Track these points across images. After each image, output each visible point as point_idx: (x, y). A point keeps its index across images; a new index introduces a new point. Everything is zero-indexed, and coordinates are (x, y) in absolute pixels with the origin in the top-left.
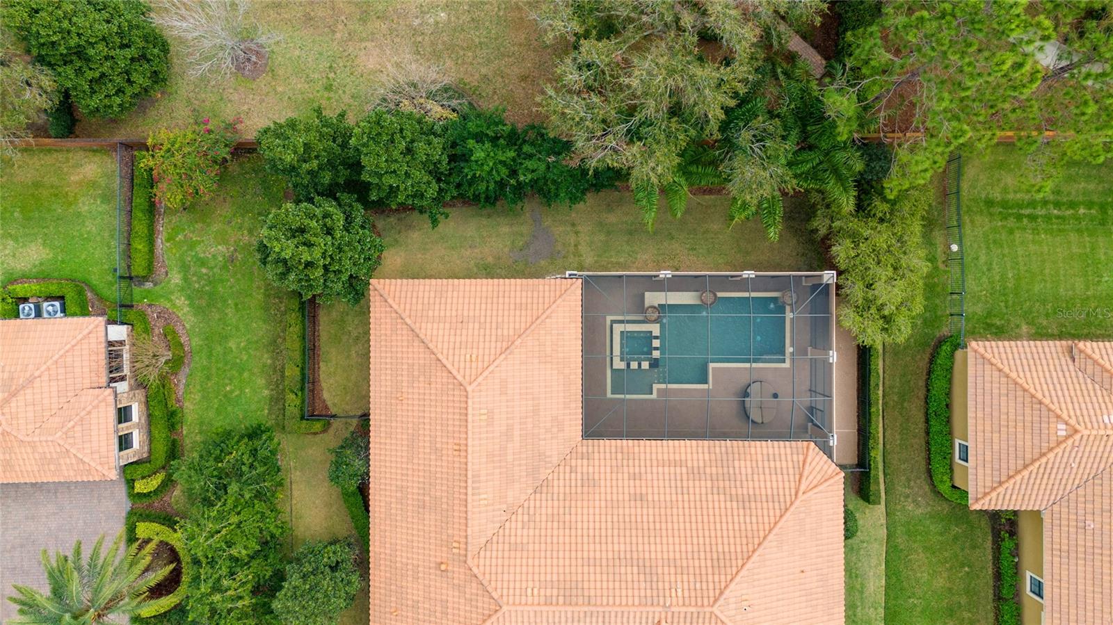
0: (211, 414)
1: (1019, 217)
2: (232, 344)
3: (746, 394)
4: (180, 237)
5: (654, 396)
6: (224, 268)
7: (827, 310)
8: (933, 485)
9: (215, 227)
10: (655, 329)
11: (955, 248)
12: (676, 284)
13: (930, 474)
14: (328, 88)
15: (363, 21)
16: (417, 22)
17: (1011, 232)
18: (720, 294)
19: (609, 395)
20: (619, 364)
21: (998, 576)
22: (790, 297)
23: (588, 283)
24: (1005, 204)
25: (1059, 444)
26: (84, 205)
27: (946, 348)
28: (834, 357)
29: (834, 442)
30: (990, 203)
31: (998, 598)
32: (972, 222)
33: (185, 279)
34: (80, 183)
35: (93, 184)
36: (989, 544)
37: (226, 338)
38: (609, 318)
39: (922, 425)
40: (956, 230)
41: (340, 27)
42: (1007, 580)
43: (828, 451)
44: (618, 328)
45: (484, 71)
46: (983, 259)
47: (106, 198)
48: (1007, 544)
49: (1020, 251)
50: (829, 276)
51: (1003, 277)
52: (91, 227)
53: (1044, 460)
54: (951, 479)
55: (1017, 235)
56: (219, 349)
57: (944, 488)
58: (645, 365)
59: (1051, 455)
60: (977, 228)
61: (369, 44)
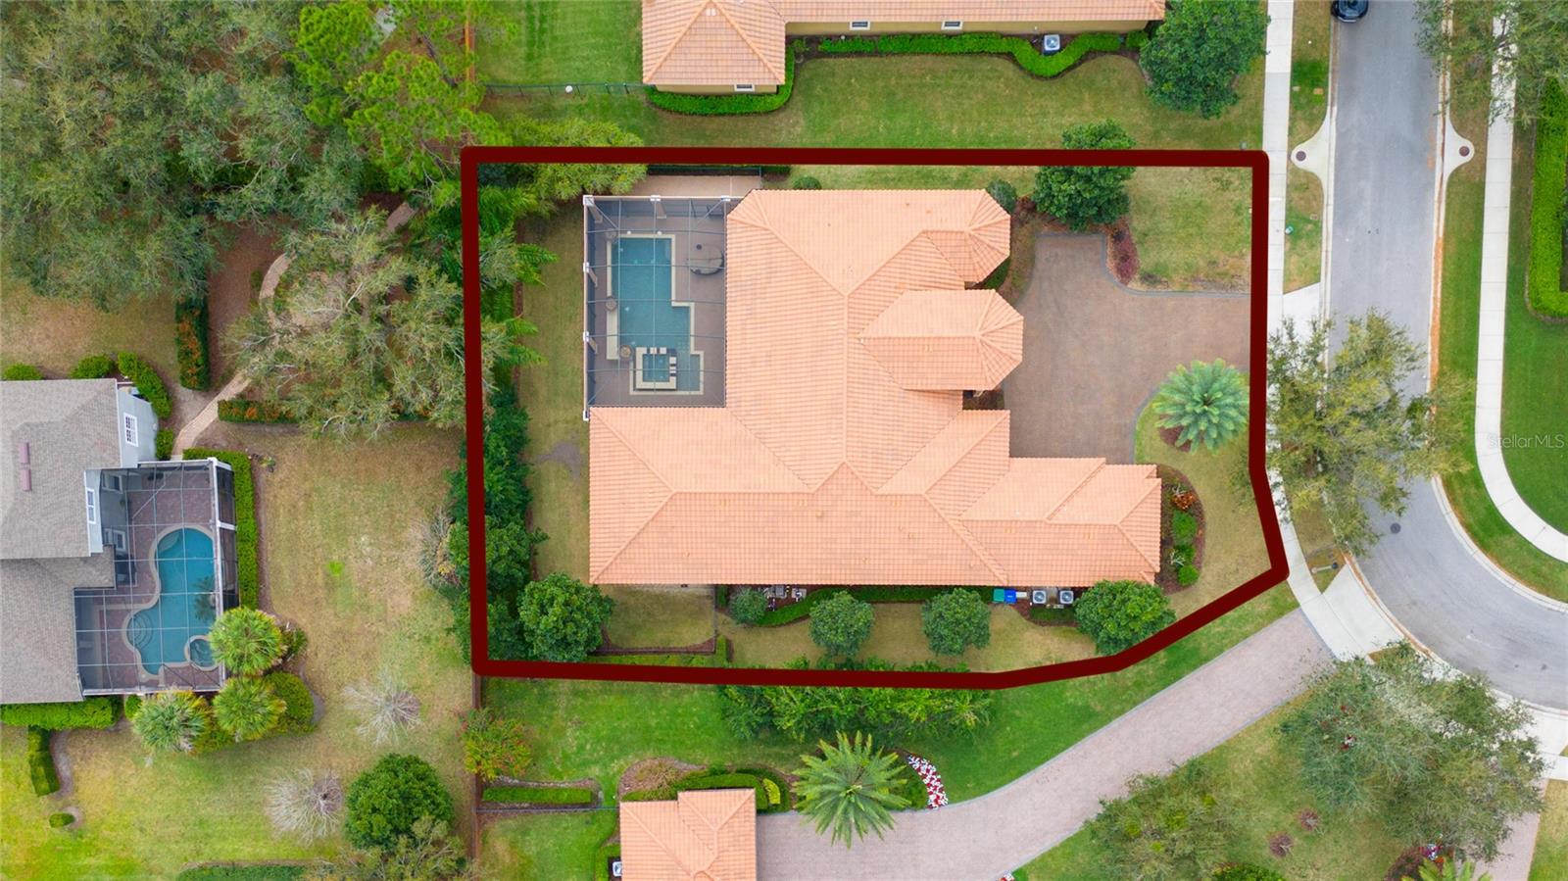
0: (714, 741)
1: (542, 31)
2: (653, 723)
3: (698, 273)
4: (559, 768)
5: (701, 353)
6: (586, 730)
7: (616, 202)
8: (780, 109)
9: (550, 738)
10: (641, 351)
11: (569, 89)
12: (597, 328)
13: (768, 113)
14: (428, 640)
15: (368, 608)
16: (369, 561)
17: (555, 39)
18: (609, 293)
19: (701, 392)
20: (672, 383)
21: (859, 54)
22: (609, 234)
23: (594, 402)
24: (531, 44)
25: (722, 14)
26: (531, 849)
27: (656, 99)
28: (655, 198)
29: (727, 198)
30: (529, 57)
31: (877, 53)
32: (546, 72)
33: (596, 762)
34: (512, 854)
35: (513, 844)
36: (831, 61)
37: (648, 729)
38: (632, 392)
39: (726, 119)
40: (554, 90)
41: (374, 628)
42: (859, 46)
43: (735, 203)
44: (641, 384)
45: (412, 504)
46: (577, 64)
47: (525, 832)
48: (825, 47)
49: (572, 31)
50: (588, 201)
51: (594, 47)
52: (549, 844)
53: (737, 26)
54: (769, 94)
55: (558, 33)
56: (657, 733)
57: (778, 101)
58: (673, 360)
59: (733, 20)
60: (550, 68)
61: (389, 604)
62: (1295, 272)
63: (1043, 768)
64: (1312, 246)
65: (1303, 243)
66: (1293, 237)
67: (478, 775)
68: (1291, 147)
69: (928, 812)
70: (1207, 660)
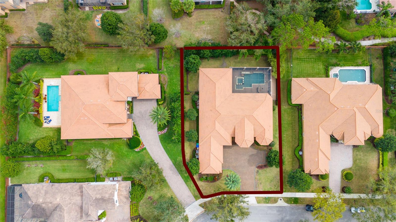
0: (171, 92)
1: (302, 61)
2: (174, 81)
3: (258, 88)
4: (166, 63)
5: (243, 89)
6: (173, 68)
7: (270, 73)
8: (288, 103)
9: (171, 62)
10: (243, 78)
11: (292, 65)
12: (247, 70)
13: (288, 101)
14: (190, 39)
15: (196, 29)
16: (204, 29)
17: (301, 63)
18: (254, 72)
19: (236, 89)
20: (237, 84)
21: (299, 118)
22: (265, 73)
23: (233, 69)
24: (300, 59)
25: (304, 92)
26: (150, 58)
27: (290, 81)
28: (271, 80)
29: (271, 93)
30: (297, 58)
31: (299, 121)
32: (295, 61)
33: (167, 70)
34: (150, 54)
35: (152, 55)
36: (297, 113)
37: (173, 79)
38: (236, 76)
39: (286, 94)
40: (291, 62)
41: (192, 29)
42: (300, 118)
43: (270, 94)
44: (237, 78)
45: (215, 37)
46: (296, 67)
47: (154, 57)
48: (300, 112)
49: (302, 66)
50: (270, 68)
51: (299, 70)
52: (151, 61)
53: (302, 95)
54: (291, 101)
55: (302, 63)
56: (172, 81)
57: (290, 103)
58: (242, 84)
59: (303, 94)
60: (295, 62)
61: (197, 32)
62: (259, 199)
63: (165, 153)
64: (264, 202)
65: (265, 200)
66: (266, 198)
67: (164, 48)
68: (282, 198)
69: (157, 131)
70: (186, 183)
